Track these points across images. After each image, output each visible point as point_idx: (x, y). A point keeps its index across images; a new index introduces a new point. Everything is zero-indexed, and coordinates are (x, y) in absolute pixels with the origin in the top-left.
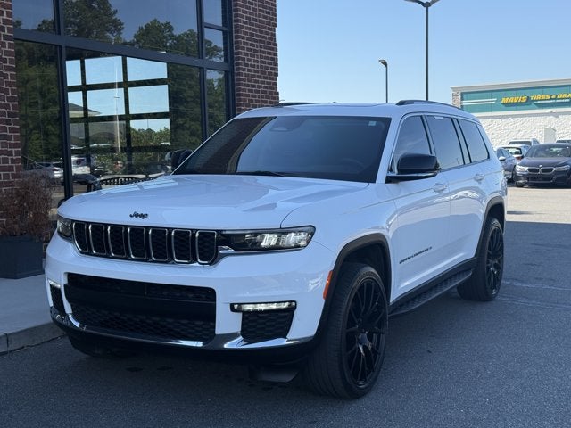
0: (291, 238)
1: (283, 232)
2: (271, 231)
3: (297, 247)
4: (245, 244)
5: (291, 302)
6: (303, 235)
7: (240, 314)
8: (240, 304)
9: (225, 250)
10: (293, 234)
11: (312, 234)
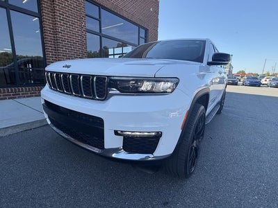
0: (162, 86)
1: (157, 80)
2: (148, 79)
3: (164, 93)
4: (129, 87)
5: (158, 132)
6: (169, 84)
7: (122, 137)
8: (122, 131)
9: (114, 91)
10: (163, 83)
11: (177, 84)
